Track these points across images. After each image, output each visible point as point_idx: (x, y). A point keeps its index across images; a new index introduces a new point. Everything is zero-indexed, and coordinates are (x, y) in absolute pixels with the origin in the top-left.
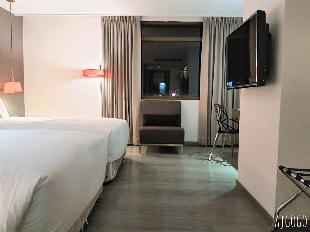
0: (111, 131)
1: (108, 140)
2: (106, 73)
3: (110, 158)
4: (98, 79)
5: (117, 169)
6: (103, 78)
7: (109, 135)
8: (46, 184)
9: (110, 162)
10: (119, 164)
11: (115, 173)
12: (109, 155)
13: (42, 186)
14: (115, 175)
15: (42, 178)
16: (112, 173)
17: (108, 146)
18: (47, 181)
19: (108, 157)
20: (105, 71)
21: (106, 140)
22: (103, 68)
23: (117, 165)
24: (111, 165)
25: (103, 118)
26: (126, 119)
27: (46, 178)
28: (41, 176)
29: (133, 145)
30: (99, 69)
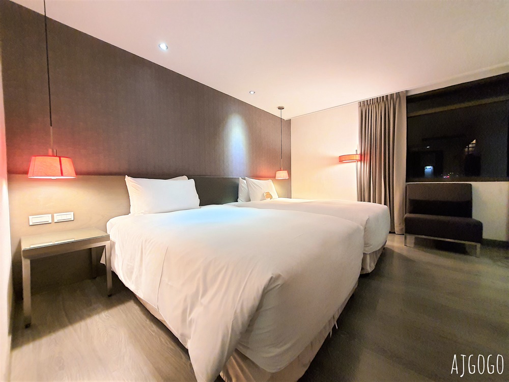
0: (368, 217)
2: (362, 158)
3: (367, 249)
4: (354, 164)
5: (376, 261)
6: (359, 163)
7: (366, 223)
8: (279, 286)
9: (367, 253)
10: (379, 256)
11: (373, 266)
12: (366, 244)
13: (274, 288)
14: (373, 269)
15: (274, 277)
16: (370, 266)
17: (364, 235)
18: (280, 282)
19: (365, 247)
20: (361, 155)
21: (362, 228)
22: (359, 152)
23: (376, 256)
24: (368, 257)
25: (359, 202)
26: (385, 204)
27: (278, 277)
28: (273, 274)
29: (394, 233)
30: (355, 153)
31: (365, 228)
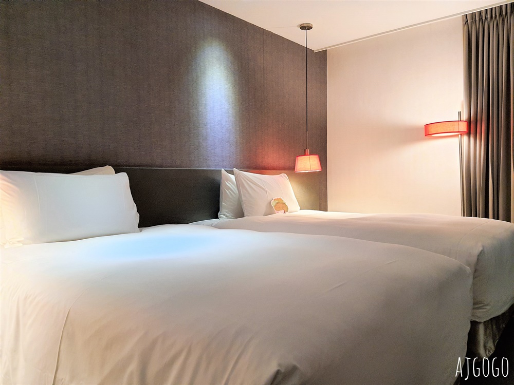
0: (481, 249)
1: (473, 270)
2: (472, 127)
3: (479, 313)
4: (455, 141)
5: (497, 338)
6: (465, 138)
7: (478, 259)
9: (478, 320)
10: (503, 327)
11: (492, 347)
12: (477, 304)
14: (492, 352)
15: (283, 370)
16: (485, 348)
18: (294, 382)
19: (473, 309)
20: (469, 122)
21: (469, 270)
22: (465, 117)
23: (498, 328)
24: (481, 329)
25: (465, 217)
27: (292, 370)
28: (280, 365)
30: (456, 118)
31: (476, 271)
